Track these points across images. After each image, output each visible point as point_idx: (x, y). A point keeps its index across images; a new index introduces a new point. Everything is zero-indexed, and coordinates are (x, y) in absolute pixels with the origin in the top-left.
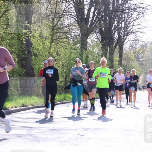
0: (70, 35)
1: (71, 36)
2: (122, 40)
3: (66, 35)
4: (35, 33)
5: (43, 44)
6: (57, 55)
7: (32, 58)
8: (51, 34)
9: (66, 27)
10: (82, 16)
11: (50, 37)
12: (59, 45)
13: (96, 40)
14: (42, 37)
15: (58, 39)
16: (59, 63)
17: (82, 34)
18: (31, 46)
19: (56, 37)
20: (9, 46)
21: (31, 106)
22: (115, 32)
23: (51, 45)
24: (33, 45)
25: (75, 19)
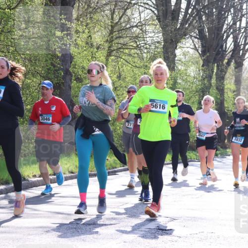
0: (143, 42)
1: (146, 44)
2: (241, 52)
3: (136, 42)
4: (78, 37)
5: (92, 57)
6: (120, 80)
7: (73, 84)
8: (107, 40)
9: (136, 26)
10: (166, 6)
11: (107, 45)
12: (122, 60)
13: (192, 51)
14: (92, 45)
15: (120, 48)
16: (123, 94)
17: (165, 41)
18: (71, 63)
19: (117, 45)
20: (30, 60)
21: (68, 175)
22: (228, 36)
23: (107, 60)
24: (75, 60)
25: (153, 12)
